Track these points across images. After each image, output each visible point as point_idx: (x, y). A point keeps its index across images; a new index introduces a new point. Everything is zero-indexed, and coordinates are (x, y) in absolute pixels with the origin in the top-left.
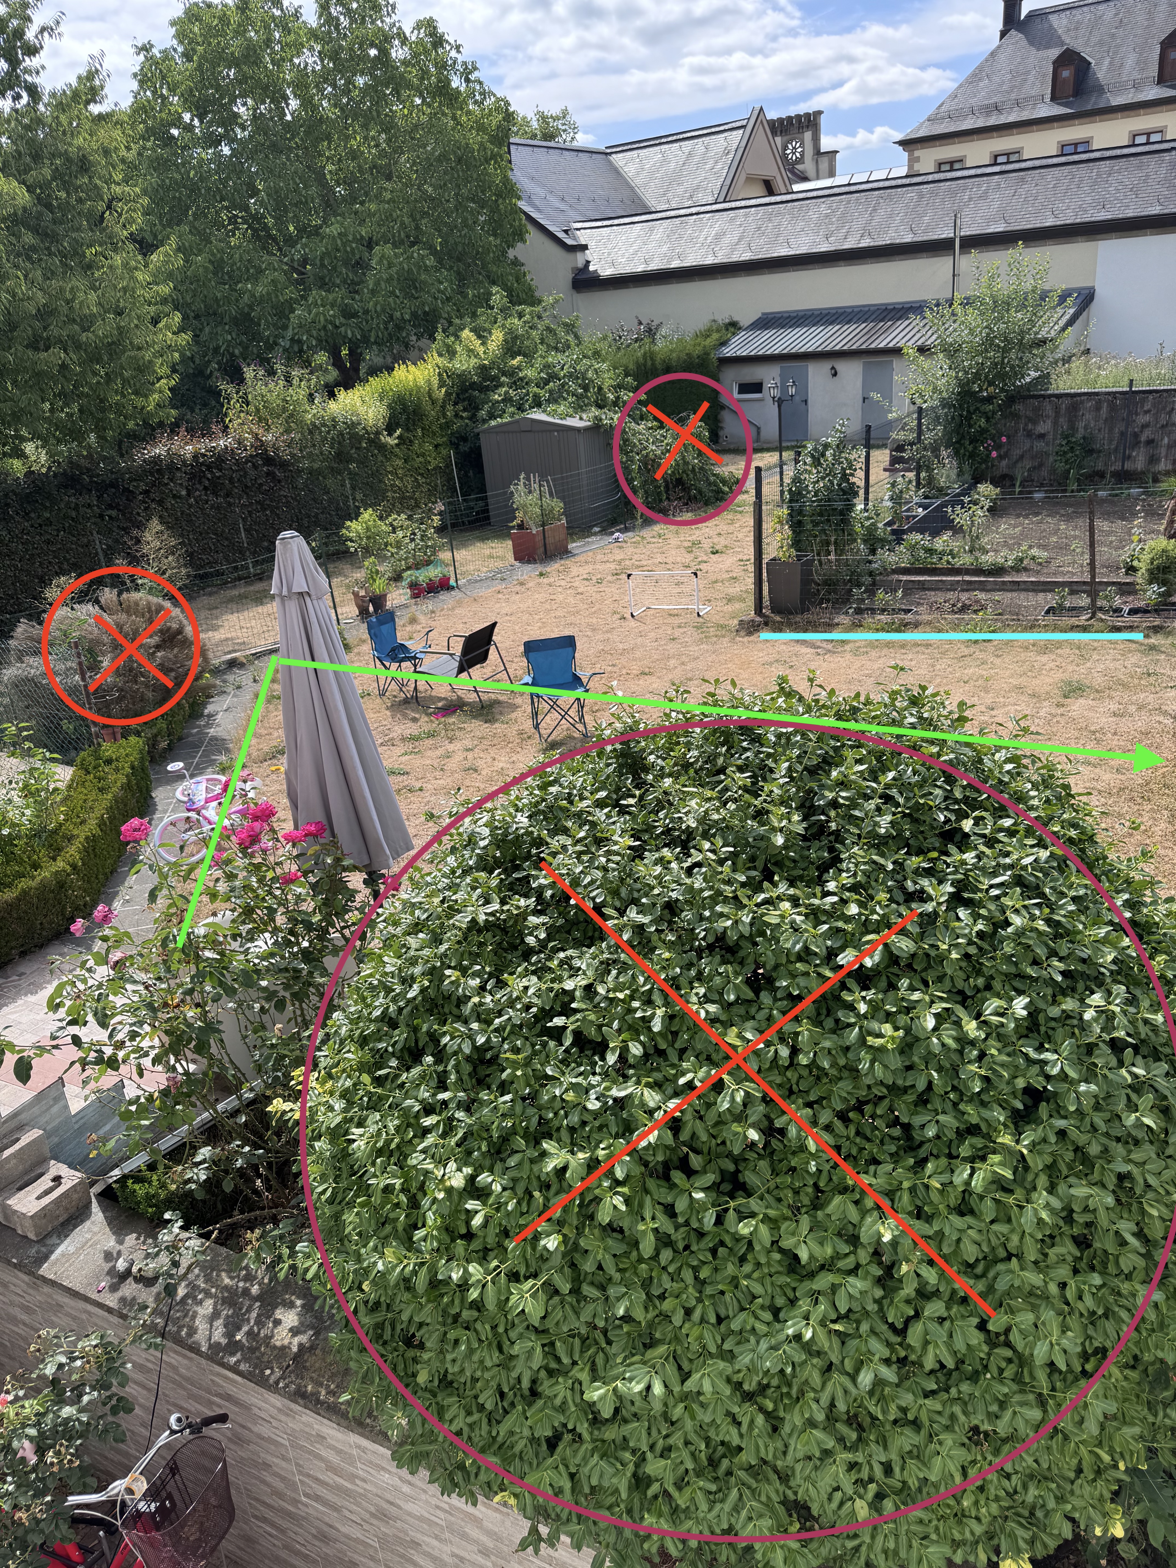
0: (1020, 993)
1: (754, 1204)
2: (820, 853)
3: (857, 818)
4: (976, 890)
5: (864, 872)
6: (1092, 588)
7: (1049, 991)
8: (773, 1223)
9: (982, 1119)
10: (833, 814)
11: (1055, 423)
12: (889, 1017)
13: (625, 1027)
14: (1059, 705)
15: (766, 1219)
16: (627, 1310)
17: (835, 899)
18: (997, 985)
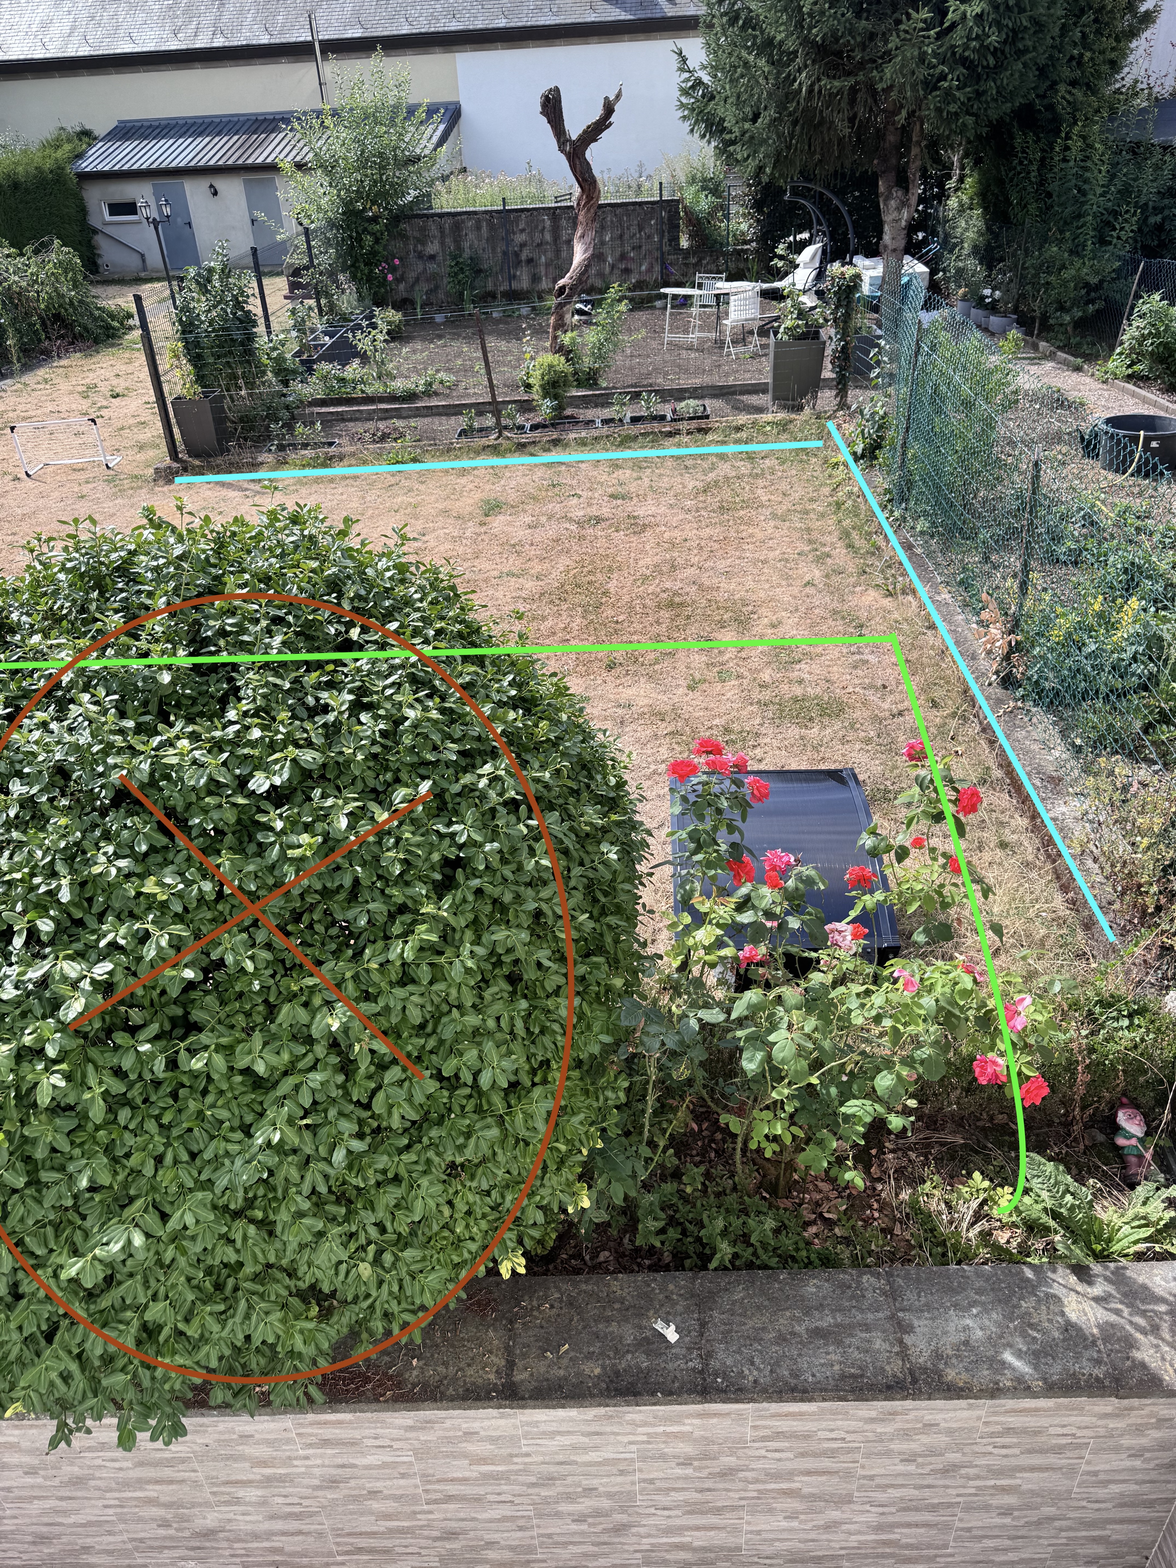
0: (423, 778)
1: (204, 1038)
2: (218, 685)
3: (248, 643)
4: (372, 693)
5: (264, 696)
6: (495, 407)
7: (451, 771)
8: (228, 1050)
9: (407, 897)
10: (222, 643)
11: (442, 243)
12: (307, 828)
13: (30, 906)
14: (482, 524)
15: (219, 1048)
16: (91, 1180)
17: (238, 727)
18: (404, 776)
